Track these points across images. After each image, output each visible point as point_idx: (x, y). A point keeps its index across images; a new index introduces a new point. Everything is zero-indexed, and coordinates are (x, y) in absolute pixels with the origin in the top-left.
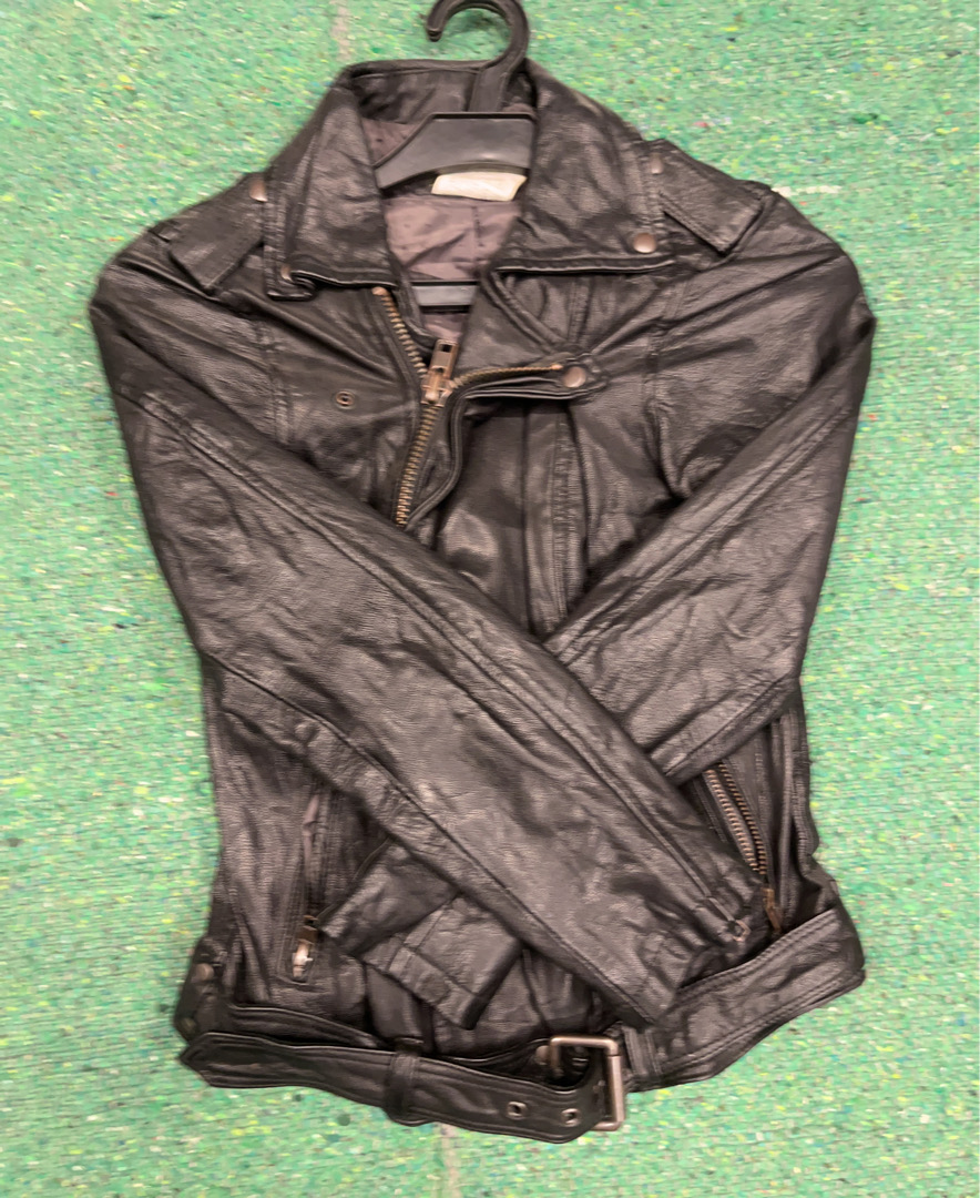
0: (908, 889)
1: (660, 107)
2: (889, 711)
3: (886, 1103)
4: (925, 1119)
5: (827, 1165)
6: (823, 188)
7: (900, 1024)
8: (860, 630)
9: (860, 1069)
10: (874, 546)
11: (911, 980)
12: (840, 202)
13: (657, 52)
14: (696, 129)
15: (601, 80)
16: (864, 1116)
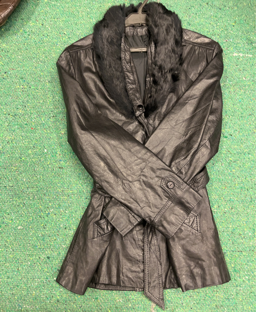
0: (251, 189)
1: (218, 36)
2: (251, 155)
3: (242, 230)
4: (250, 234)
5: (229, 240)
6: (249, 55)
7: (247, 215)
8: (247, 139)
9: (238, 222)
10: (251, 124)
11: (250, 207)
12: (252, 58)
13: (219, 25)
14: (224, 41)
15: (207, 30)
16: (237, 231)
